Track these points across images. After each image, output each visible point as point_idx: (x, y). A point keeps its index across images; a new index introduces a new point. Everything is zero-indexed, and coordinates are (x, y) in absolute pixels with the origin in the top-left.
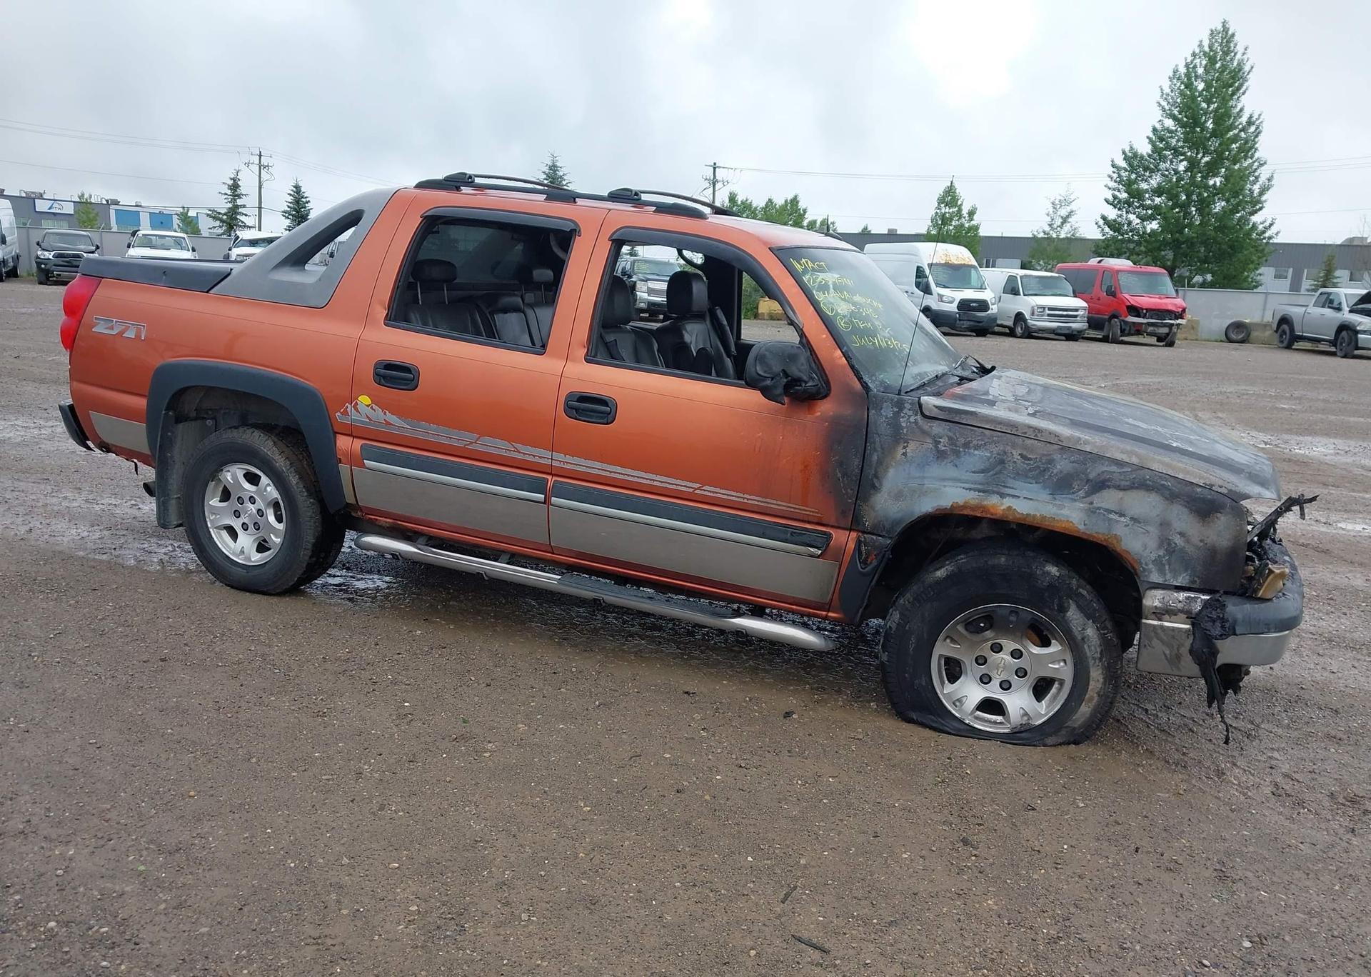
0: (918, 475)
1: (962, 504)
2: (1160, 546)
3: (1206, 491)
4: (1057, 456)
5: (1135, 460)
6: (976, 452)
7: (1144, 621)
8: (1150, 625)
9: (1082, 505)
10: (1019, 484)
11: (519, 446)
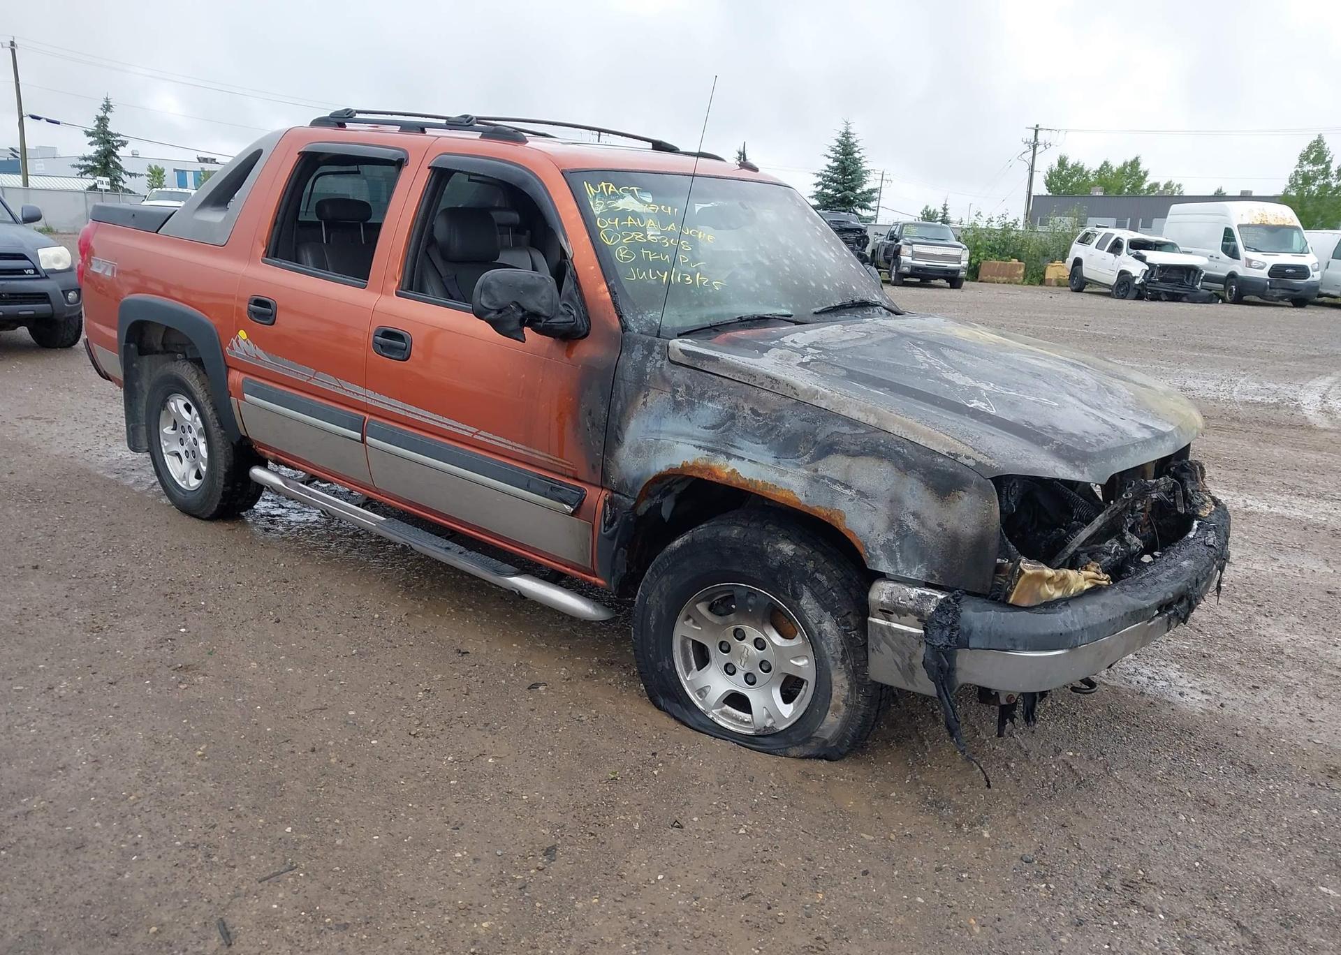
0: (655, 428)
1: (691, 464)
2: (890, 528)
3: (949, 463)
4: (788, 413)
5: (872, 420)
6: (710, 405)
7: (870, 619)
8: (876, 623)
9: (806, 472)
10: (746, 443)
11: (343, 383)
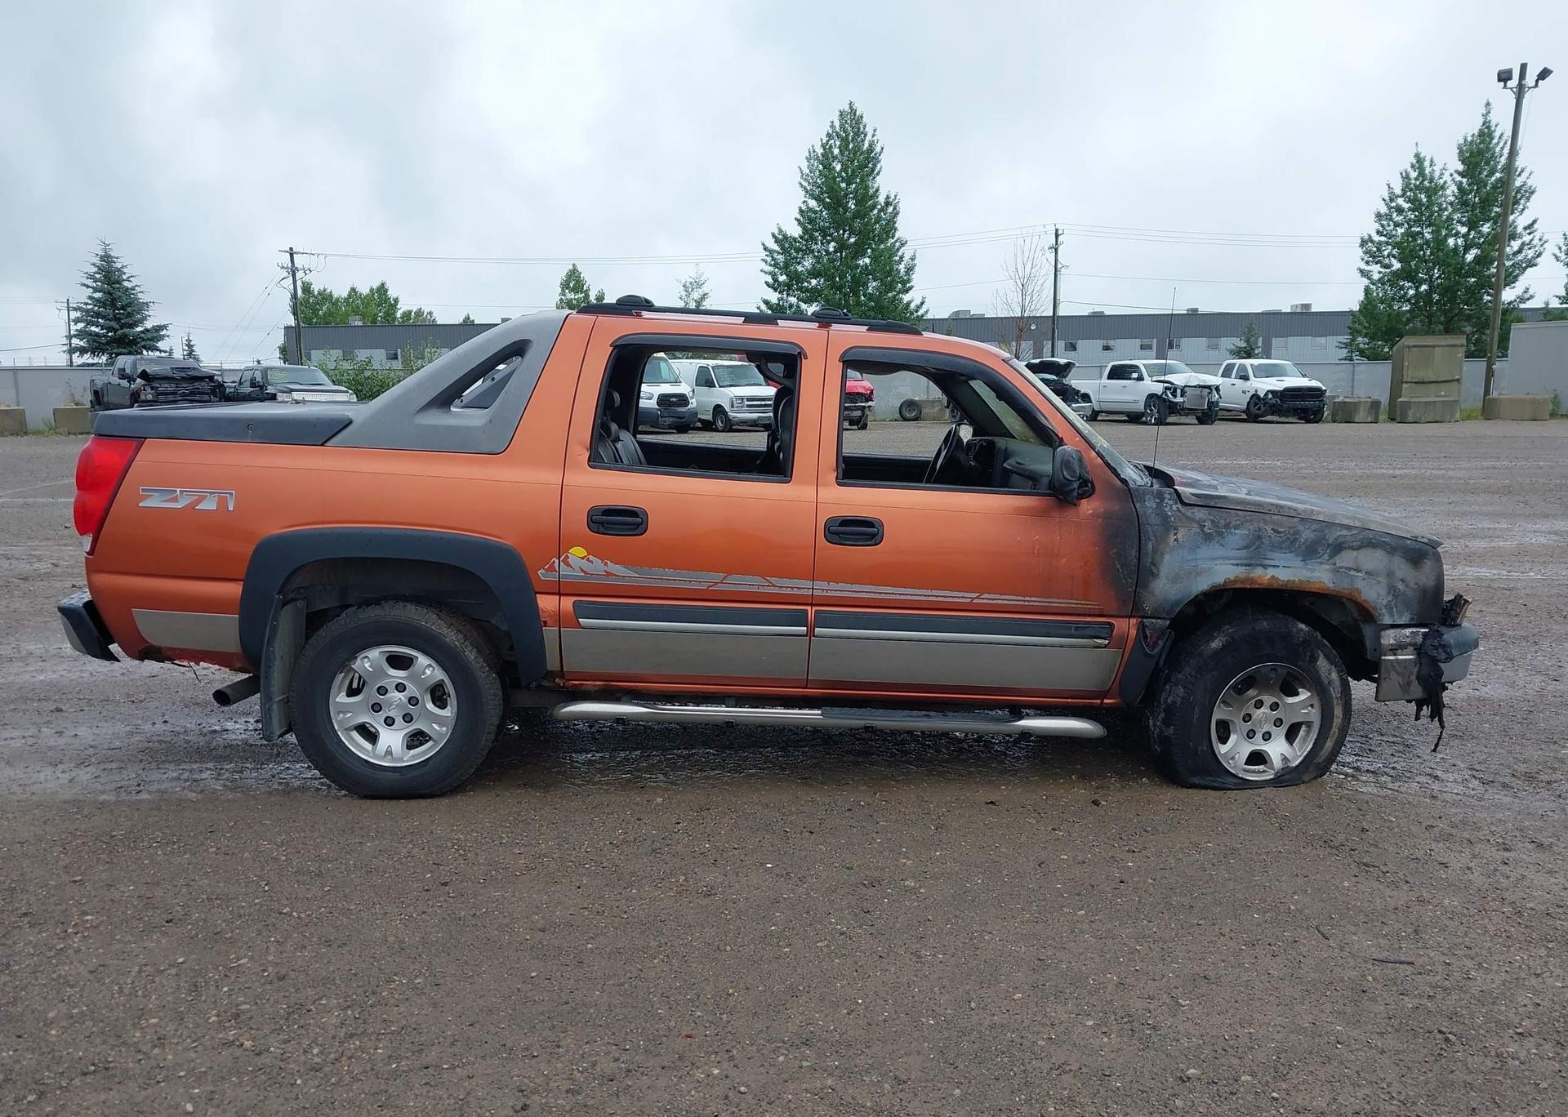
0: (1191, 557)
1: (1233, 579)
2: (1389, 593)
3: (1414, 543)
4: (1301, 528)
5: (1357, 524)
6: (1237, 531)
7: (1383, 658)
8: (1389, 660)
9: (1328, 567)
10: (1276, 555)
11: (774, 580)
